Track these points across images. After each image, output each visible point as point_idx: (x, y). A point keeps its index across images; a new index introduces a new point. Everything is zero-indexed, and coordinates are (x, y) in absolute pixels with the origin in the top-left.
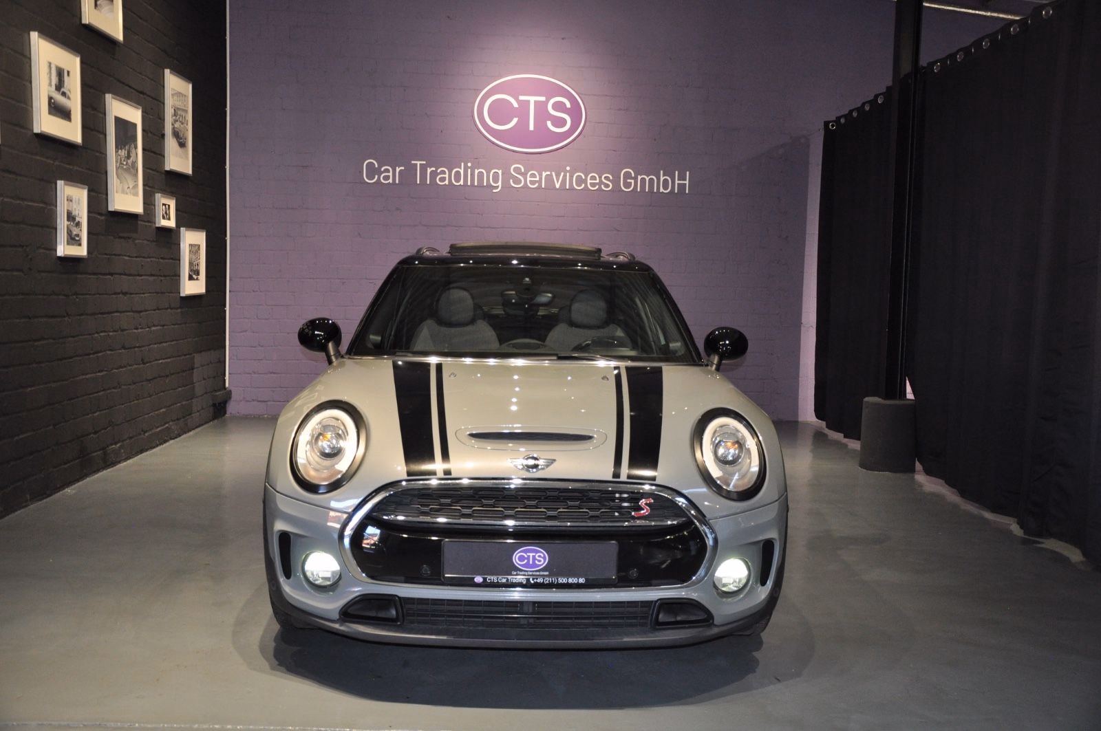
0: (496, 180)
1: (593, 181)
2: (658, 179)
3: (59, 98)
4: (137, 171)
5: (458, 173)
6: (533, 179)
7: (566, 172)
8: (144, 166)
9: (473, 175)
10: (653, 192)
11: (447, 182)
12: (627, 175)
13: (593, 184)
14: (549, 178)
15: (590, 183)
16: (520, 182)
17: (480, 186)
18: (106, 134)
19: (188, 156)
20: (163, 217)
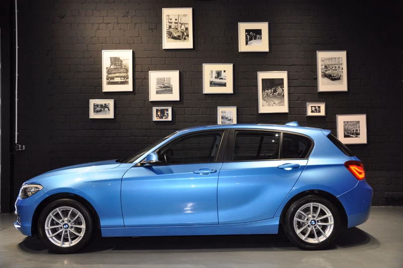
3: (218, 81)
4: (283, 96)
8: (289, 94)
18: (257, 86)
19: (342, 83)
20: (312, 112)
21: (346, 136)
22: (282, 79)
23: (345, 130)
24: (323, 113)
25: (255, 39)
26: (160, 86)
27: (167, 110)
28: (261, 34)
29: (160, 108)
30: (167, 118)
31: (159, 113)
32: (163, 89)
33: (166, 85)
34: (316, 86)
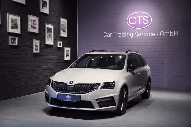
0: (131, 35)
1: (153, 34)
2: (170, 33)
4: (52, 37)
5: (123, 34)
6: (140, 35)
7: (147, 33)
8: (54, 36)
9: (126, 34)
10: (168, 36)
11: (121, 36)
12: (162, 33)
13: (154, 35)
14: (143, 34)
15: (153, 35)
16: (137, 35)
17: (128, 37)
18: (45, 31)
19: (66, 34)
20: (59, 45)
21: (66, 57)
22: (52, 28)
23: (66, 54)
24: (61, 46)
25: (45, 6)
26: (13, 23)
27: (16, 39)
28: (46, 4)
29: (13, 37)
30: (15, 43)
31: (12, 40)
32: (14, 26)
33: (15, 24)
34: (59, 33)
